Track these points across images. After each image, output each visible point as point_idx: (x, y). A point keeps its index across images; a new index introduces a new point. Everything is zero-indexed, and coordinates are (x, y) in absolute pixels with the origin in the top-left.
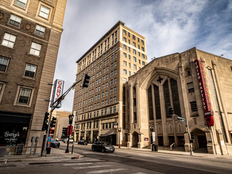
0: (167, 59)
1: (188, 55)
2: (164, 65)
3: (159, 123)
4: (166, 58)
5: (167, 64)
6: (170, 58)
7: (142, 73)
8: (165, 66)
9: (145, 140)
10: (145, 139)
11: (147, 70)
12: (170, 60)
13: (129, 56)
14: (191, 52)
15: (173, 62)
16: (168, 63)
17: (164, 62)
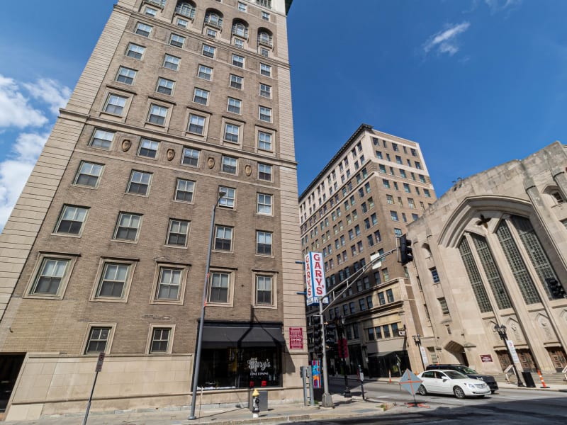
0: (492, 177)
1: (543, 161)
2: (486, 190)
3: (508, 317)
4: (488, 175)
5: (494, 186)
6: (499, 174)
7: (437, 214)
8: (490, 192)
9: (483, 361)
10: (482, 358)
11: (448, 205)
12: (500, 177)
13: (395, 183)
14: (550, 153)
15: (507, 180)
16: (497, 184)
17: (484, 183)
